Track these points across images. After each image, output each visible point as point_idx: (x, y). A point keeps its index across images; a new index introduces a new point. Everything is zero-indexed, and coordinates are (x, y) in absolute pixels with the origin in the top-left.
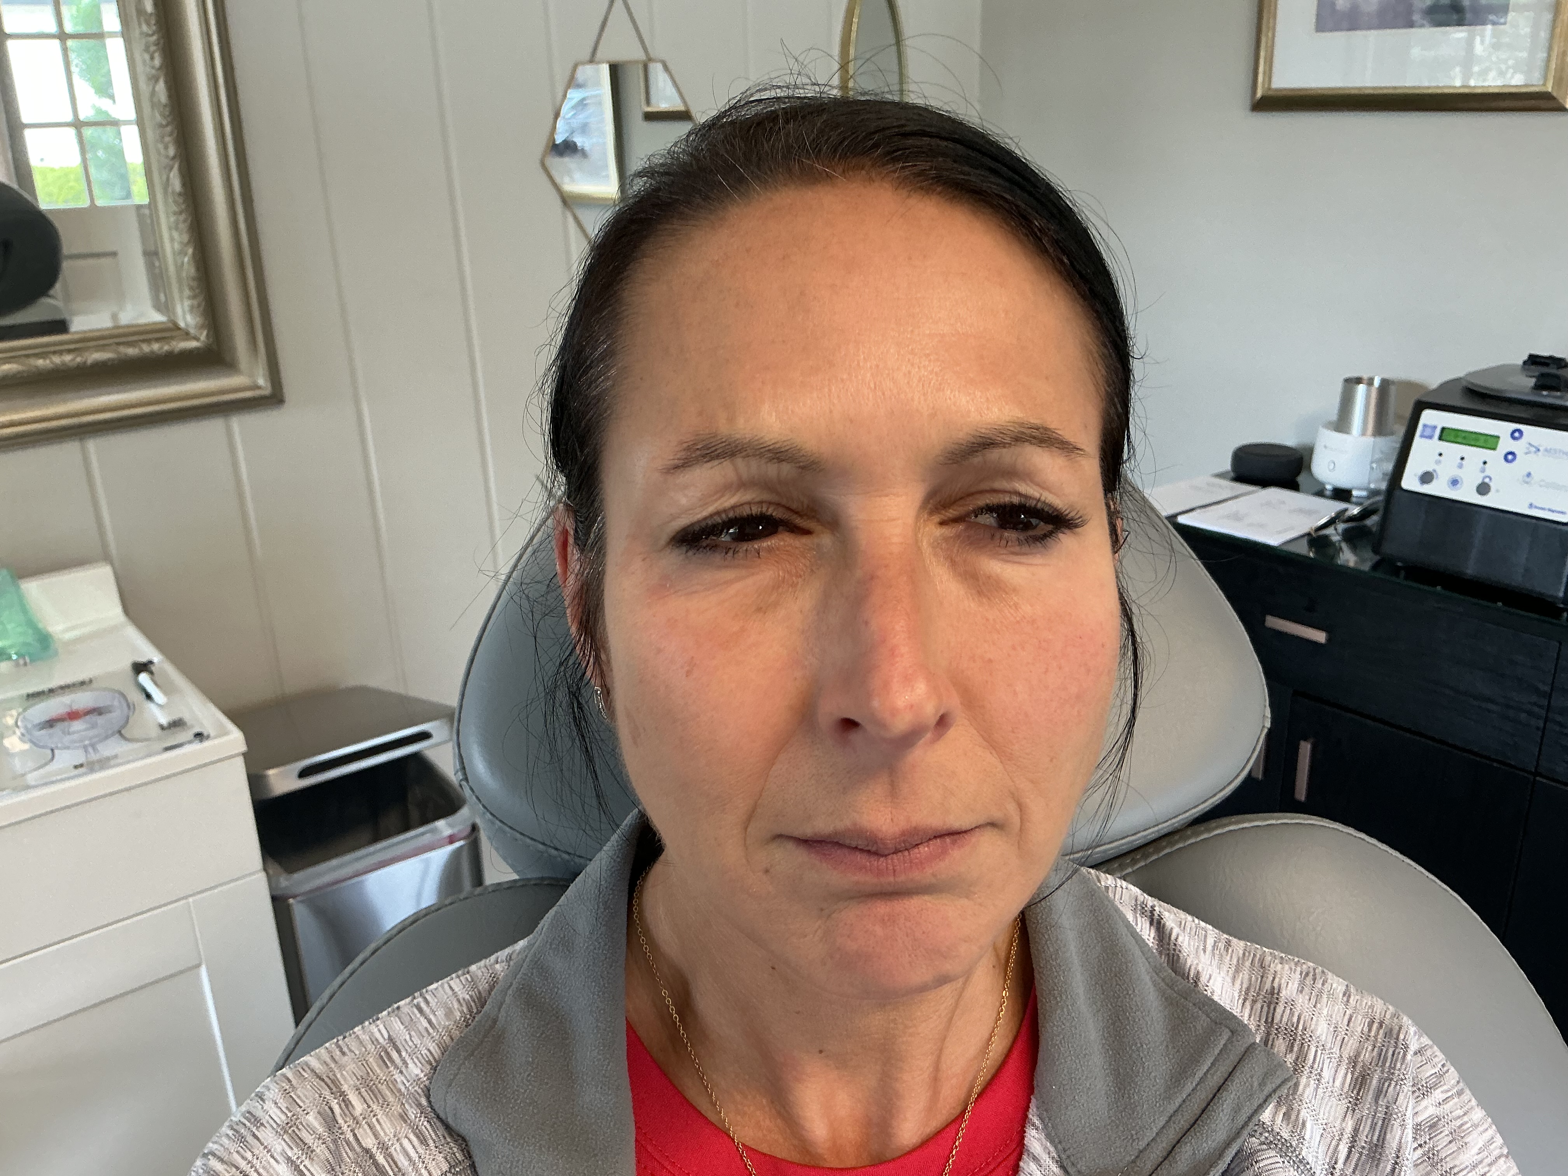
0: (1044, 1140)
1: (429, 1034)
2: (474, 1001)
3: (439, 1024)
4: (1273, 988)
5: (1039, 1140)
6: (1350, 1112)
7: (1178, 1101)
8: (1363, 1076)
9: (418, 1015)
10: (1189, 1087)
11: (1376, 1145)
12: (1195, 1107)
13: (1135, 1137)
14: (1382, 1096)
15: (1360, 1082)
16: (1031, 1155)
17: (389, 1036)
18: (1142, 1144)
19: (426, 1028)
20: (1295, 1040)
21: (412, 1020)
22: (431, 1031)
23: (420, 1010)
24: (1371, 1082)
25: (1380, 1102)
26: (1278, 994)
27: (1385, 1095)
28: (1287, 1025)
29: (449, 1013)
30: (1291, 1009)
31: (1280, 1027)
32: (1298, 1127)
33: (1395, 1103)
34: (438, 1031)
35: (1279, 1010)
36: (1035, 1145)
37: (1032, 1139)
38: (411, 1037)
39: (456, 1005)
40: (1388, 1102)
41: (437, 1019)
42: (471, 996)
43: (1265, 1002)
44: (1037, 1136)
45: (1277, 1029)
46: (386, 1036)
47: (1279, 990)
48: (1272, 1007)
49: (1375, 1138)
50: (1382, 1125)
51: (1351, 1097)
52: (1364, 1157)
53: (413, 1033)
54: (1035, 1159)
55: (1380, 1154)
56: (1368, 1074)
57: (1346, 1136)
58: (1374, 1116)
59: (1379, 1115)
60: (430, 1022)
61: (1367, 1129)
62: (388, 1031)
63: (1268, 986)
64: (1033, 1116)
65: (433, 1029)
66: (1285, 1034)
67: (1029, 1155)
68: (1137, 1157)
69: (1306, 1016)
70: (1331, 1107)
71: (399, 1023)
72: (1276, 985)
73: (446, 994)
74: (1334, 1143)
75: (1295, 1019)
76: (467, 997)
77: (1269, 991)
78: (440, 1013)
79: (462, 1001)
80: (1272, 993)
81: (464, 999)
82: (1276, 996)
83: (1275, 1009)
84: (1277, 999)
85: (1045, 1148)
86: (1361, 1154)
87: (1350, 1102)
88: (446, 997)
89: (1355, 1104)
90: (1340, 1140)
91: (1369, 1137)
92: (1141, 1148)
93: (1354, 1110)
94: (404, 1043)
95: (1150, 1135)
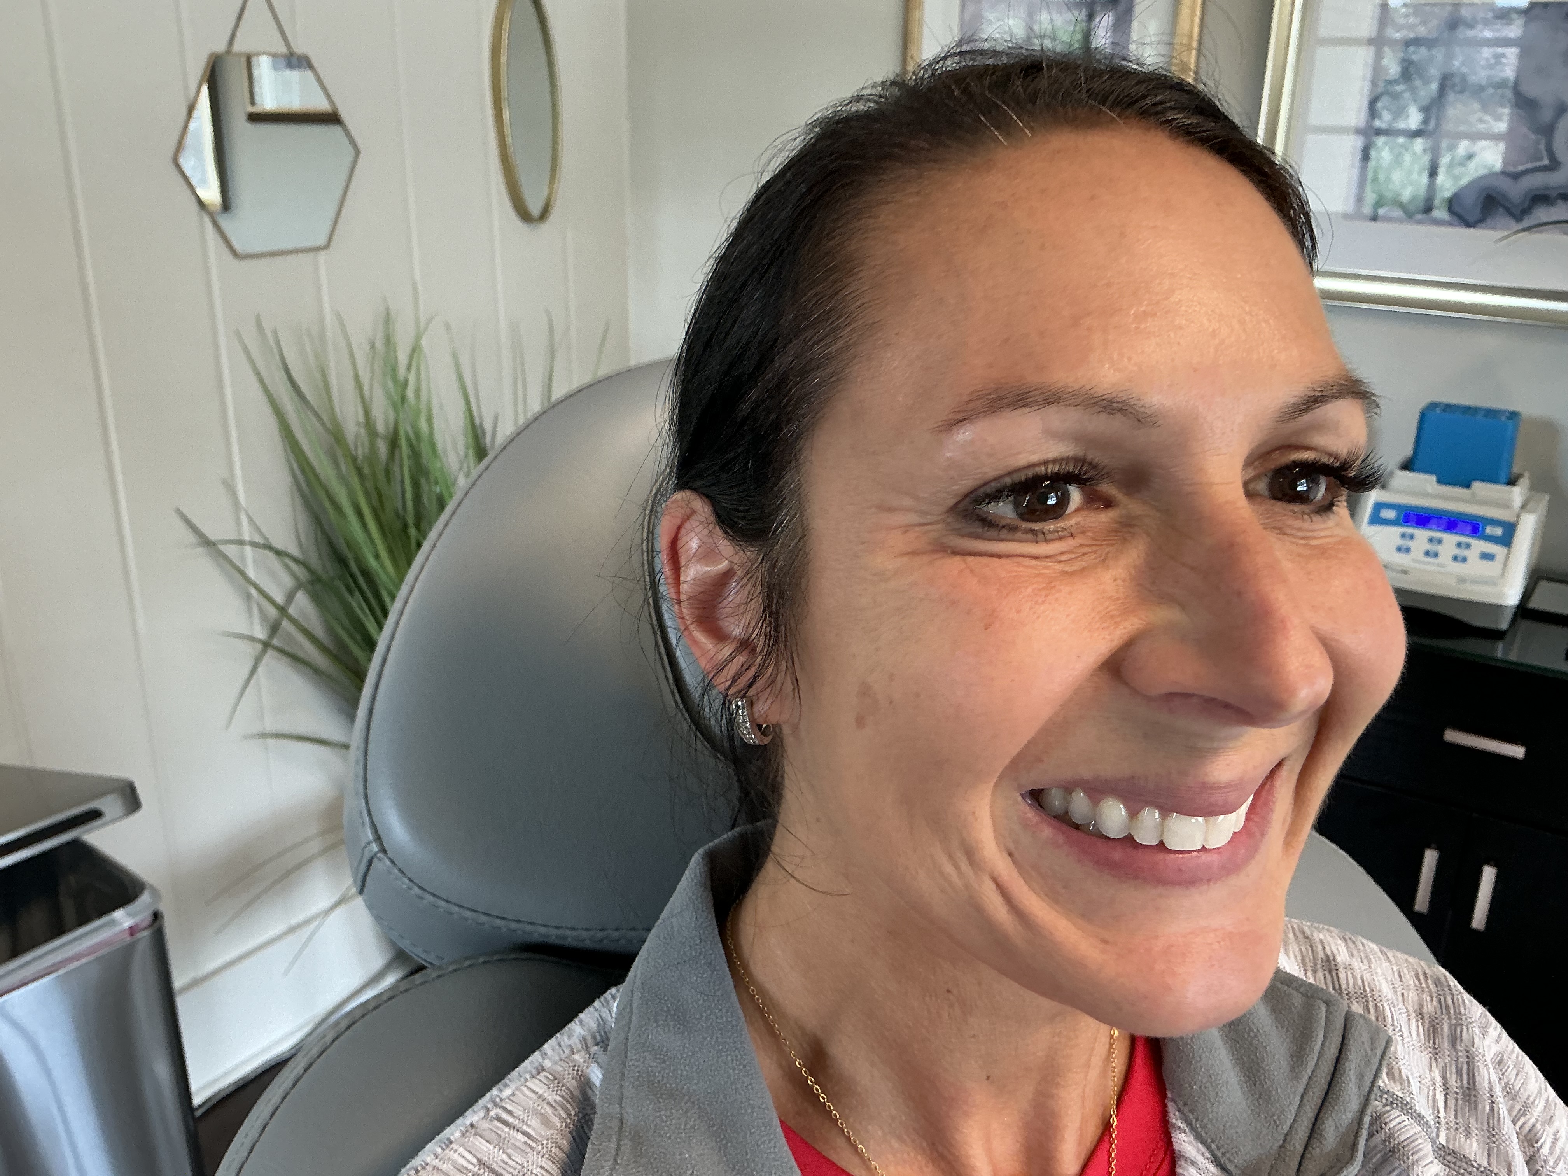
0: (1194, 1142)
1: (533, 1149)
2: (568, 1102)
3: (541, 1136)
4: (1327, 956)
5: (1190, 1143)
6: (1434, 1062)
7: (1305, 1080)
8: (1434, 1026)
9: (506, 1129)
10: (1312, 1064)
11: (1468, 1089)
12: (1322, 1081)
13: (1278, 1122)
14: (1458, 1041)
15: (1432, 1031)
16: (1189, 1161)
17: (478, 1160)
18: (1286, 1128)
19: (525, 1143)
20: (1368, 1002)
21: (500, 1136)
22: (534, 1145)
23: (506, 1123)
24: (1442, 1029)
25: (1459, 1047)
26: (1334, 960)
27: (1461, 1040)
28: (1355, 988)
29: (545, 1121)
30: (1352, 973)
31: (1349, 992)
32: (1404, 1082)
33: (1473, 1046)
34: (543, 1144)
35: (1342, 975)
36: (1189, 1149)
37: (1183, 1143)
38: (509, 1156)
39: (549, 1110)
40: (1467, 1046)
41: (534, 1129)
42: (562, 1097)
43: (1325, 970)
44: (1186, 1139)
45: (1347, 994)
46: (474, 1161)
47: (1334, 957)
48: (1334, 973)
49: (1465, 1082)
50: (1468, 1069)
51: (1430, 1047)
52: (1460, 1102)
53: (510, 1151)
54: (1193, 1163)
55: (1475, 1096)
56: (1438, 1024)
57: (1438, 1085)
58: (1457, 1061)
59: (1462, 1060)
60: (525, 1134)
61: (1454, 1076)
62: (474, 1155)
63: (1321, 955)
64: (1175, 1118)
65: (534, 1142)
66: (1357, 998)
67: (1186, 1161)
68: (1284, 1141)
69: (1367, 976)
70: (1417, 1059)
71: (485, 1143)
72: (1329, 953)
73: (530, 1099)
74: (1431, 1093)
75: (1360, 982)
76: (558, 1098)
77: (1324, 958)
78: (534, 1122)
79: (554, 1104)
80: (1329, 961)
81: (555, 1101)
82: (1333, 963)
83: (1337, 975)
84: (1336, 965)
85: (1198, 1150)
86: (1457, 1099)
87: (1430, 1053)
88: (531, 1102)
89: (1436, 1053)
90: (1435, 1089)
91: (1459, 1081)
92: (1286, 1132)
93: (1436, 1060)
94: (503, 1165)
95: (1291, 1118)
